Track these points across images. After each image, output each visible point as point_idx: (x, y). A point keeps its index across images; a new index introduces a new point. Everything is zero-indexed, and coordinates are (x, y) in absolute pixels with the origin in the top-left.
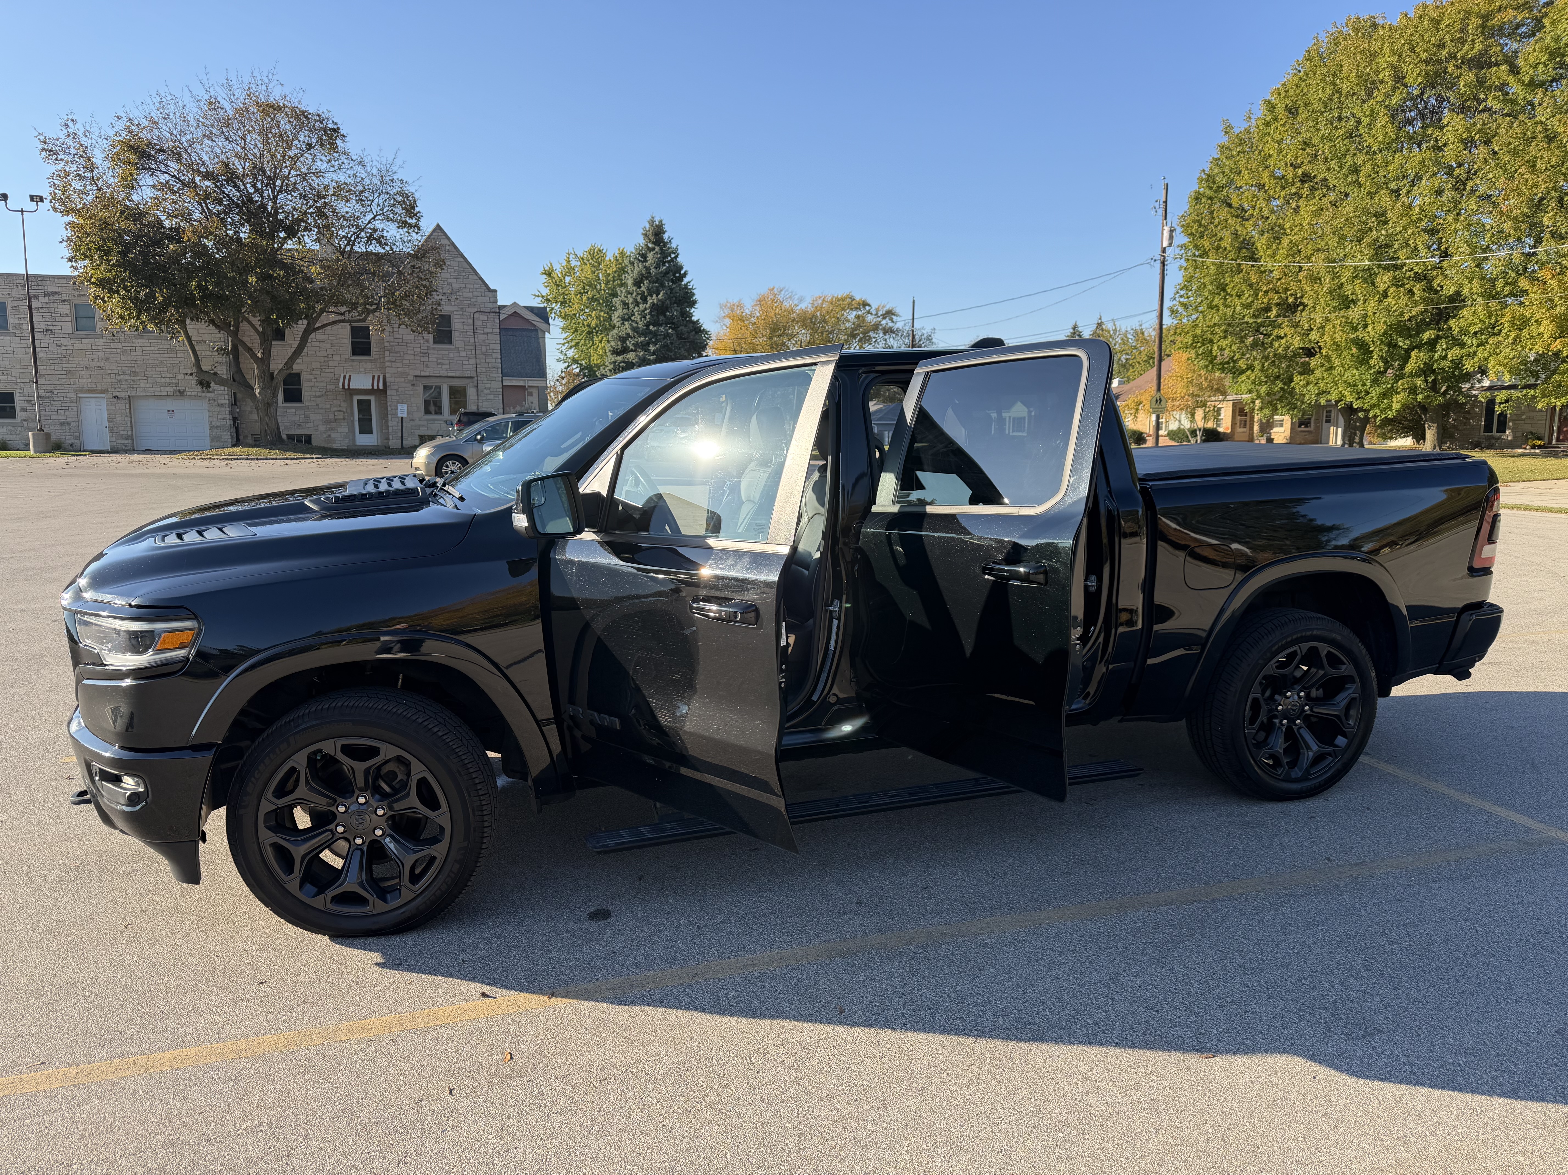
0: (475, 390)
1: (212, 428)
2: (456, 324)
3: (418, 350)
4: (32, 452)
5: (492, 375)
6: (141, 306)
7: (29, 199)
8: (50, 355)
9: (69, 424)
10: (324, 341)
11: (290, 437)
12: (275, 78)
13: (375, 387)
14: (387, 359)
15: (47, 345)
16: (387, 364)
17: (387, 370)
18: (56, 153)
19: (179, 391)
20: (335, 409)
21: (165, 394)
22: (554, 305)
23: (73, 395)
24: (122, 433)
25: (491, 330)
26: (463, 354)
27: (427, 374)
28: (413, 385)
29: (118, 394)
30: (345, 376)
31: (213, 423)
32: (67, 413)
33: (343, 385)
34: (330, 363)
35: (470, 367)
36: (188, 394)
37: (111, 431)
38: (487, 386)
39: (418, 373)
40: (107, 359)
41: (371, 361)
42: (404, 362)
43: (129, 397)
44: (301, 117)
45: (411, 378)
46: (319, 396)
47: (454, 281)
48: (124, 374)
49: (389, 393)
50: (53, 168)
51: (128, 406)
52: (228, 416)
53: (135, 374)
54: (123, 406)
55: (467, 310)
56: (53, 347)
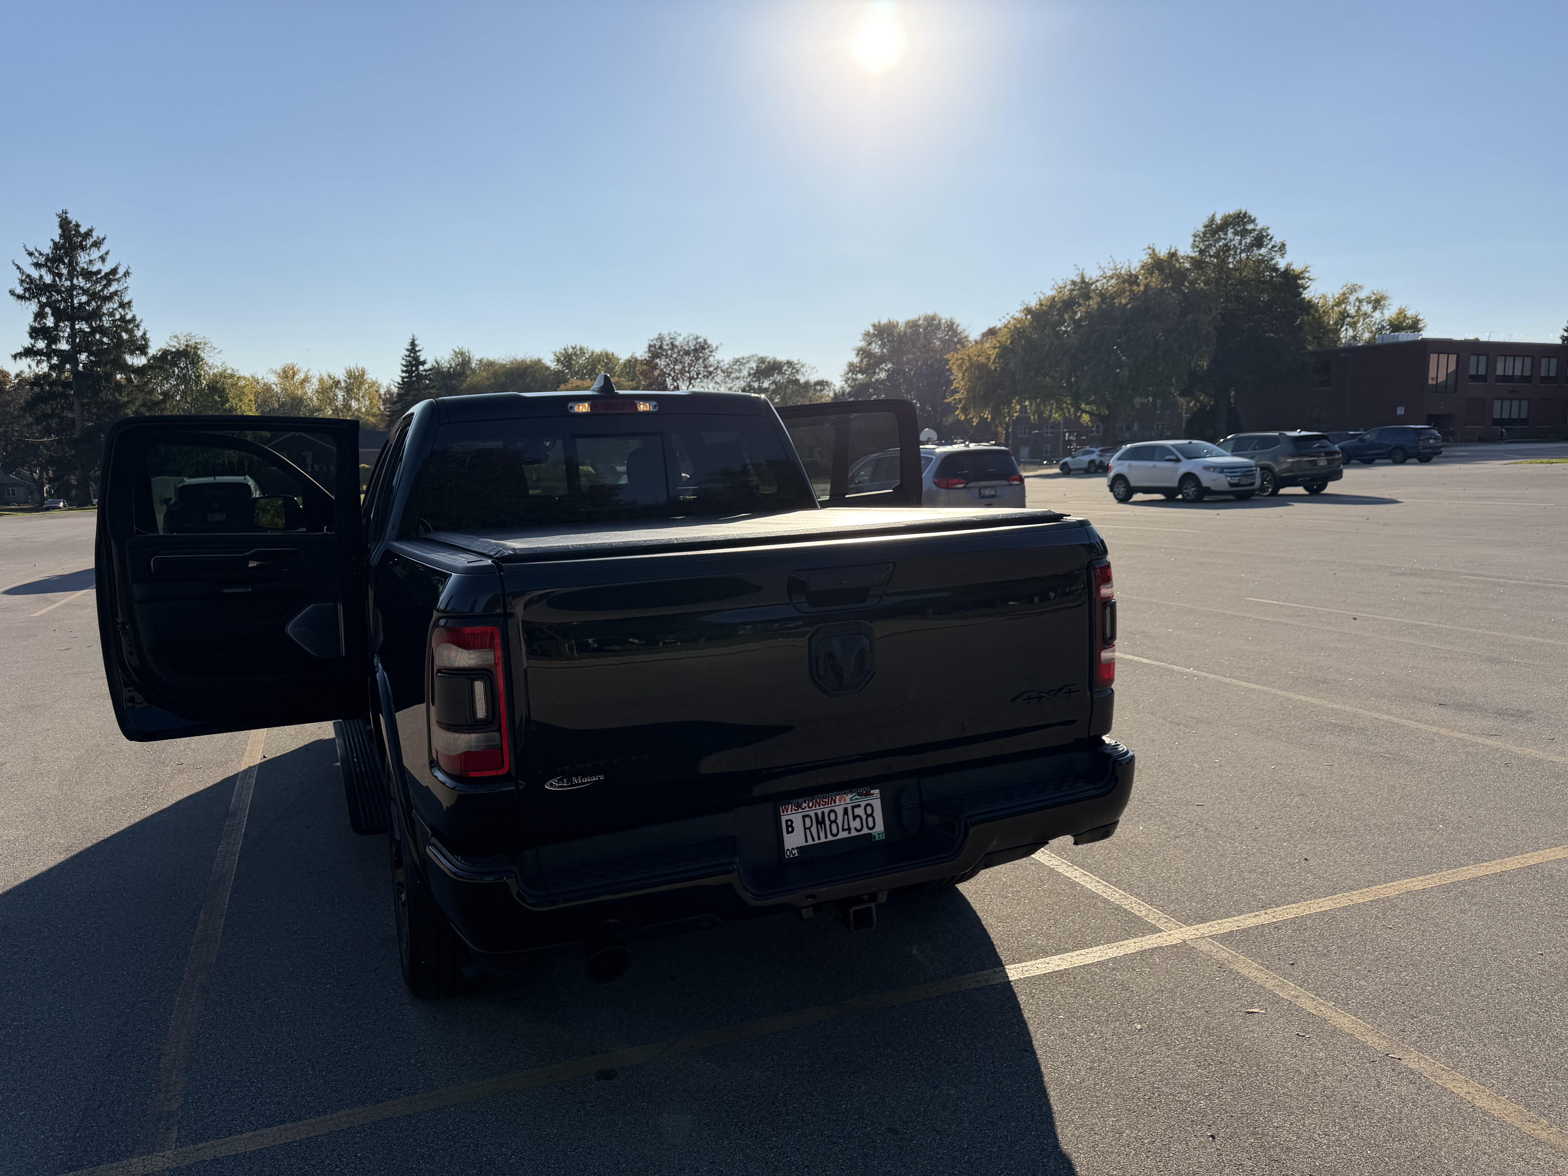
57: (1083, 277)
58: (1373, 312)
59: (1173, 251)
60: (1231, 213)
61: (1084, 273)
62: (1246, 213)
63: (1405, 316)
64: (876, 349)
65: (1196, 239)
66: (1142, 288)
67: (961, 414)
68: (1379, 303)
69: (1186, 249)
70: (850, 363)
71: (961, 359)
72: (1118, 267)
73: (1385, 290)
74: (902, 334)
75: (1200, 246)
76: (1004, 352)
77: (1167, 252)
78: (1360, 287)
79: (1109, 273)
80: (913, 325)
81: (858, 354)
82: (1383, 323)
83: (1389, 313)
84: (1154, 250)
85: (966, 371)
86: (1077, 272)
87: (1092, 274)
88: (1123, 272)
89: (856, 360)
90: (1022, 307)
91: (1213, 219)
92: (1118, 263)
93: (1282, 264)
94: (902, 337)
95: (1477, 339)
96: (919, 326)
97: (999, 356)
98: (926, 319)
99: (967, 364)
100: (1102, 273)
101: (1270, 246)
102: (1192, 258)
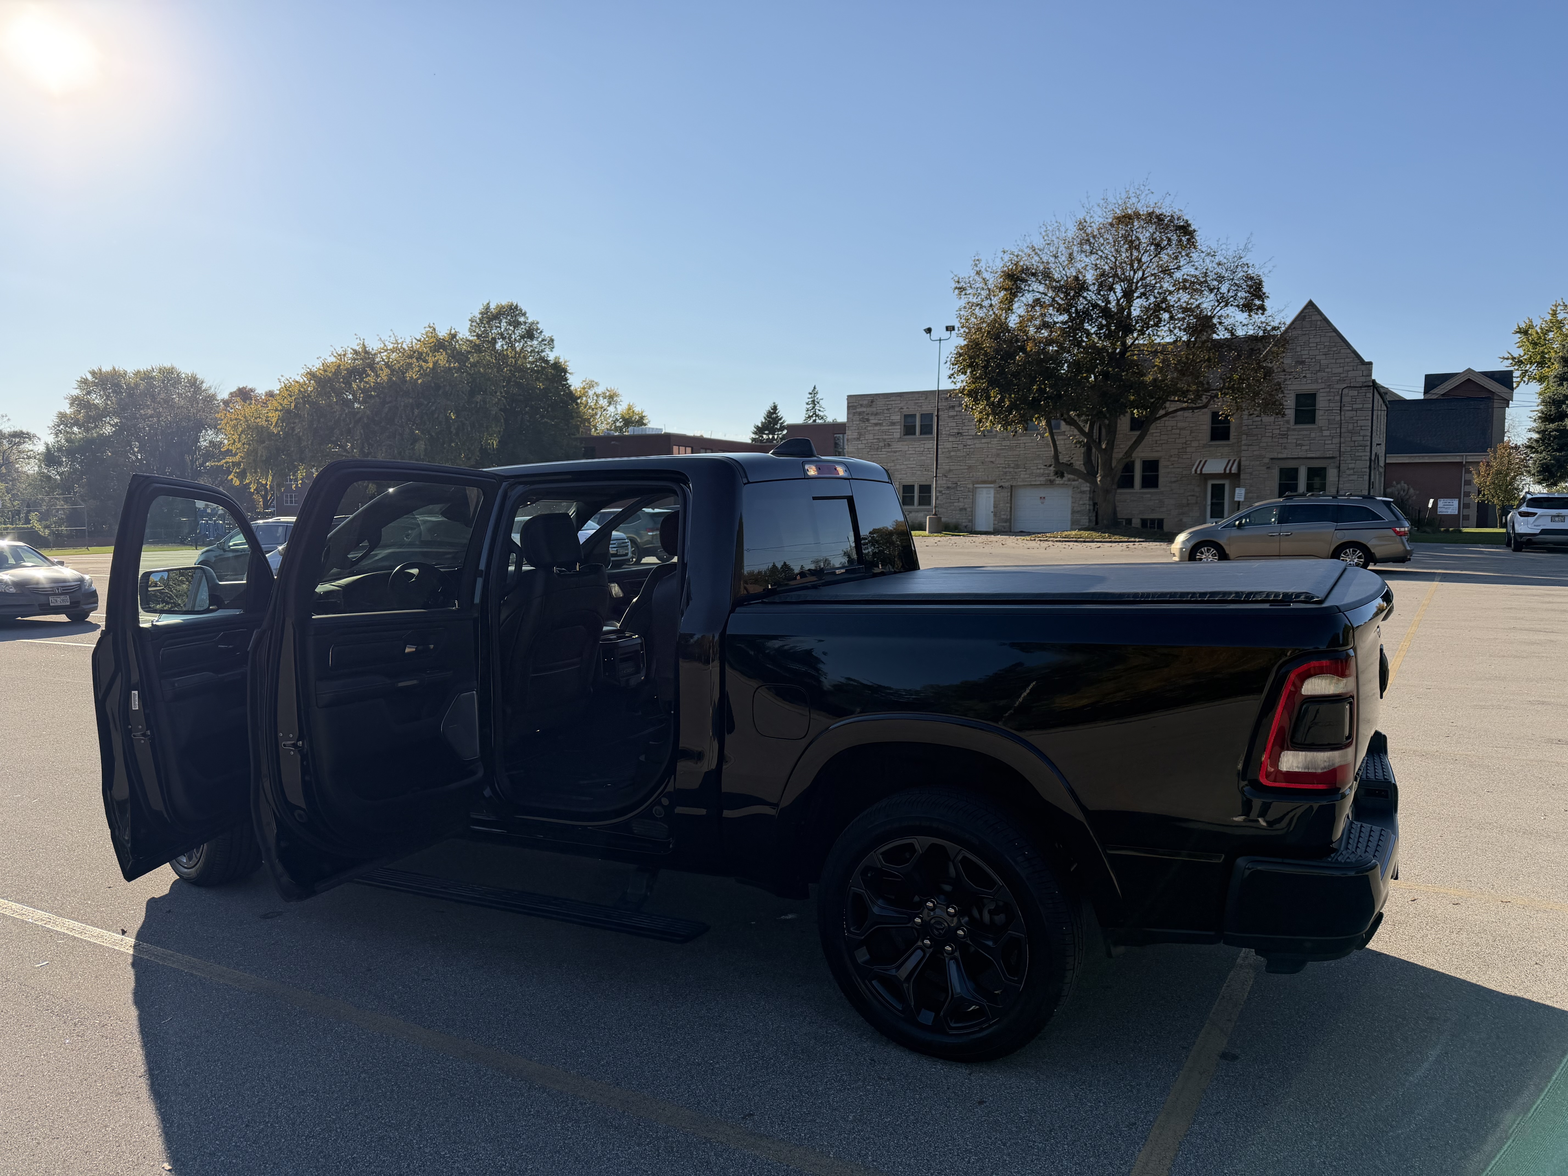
0: (1335, 471)
1: (1073, 512)
2: (1322, 403)
3: (1278, 432)
4: (927, 532)
5: (1357, 454)
6: (996, 409)
7: (945, 329)
8: (959, 454)
9: (965, 509)
10: (1184, 429)
11: (1144, 522)
12: (1147, 188)
13: (1228, 471)
14: (1243, 442)
15: (956, 446)
16: (1243, 448)
17: (1244, 454)
18: (964, 289)
19: (1050, 480)
20: (1189, 494)
21: (1038, 483)
22: (1529, 366)
23: (970, 486)
24: (1003, 517)
25: (1361, 406)
26: (1326, 433)
27: (1284, 456)
28: (1268, 468)
29: (1003, 484)
30: (1200, 461)
31: (1075, 508)
32: (965, 500)
33: (1196, 470)
34: (1188, 450)
35: (1333, 446)
36: (1057, 482)
37: (995, 515)
38: (1350, 466)
39: (1275, 455)
40: (998, 455)
41: (1228, 445)
42: (1262, 445)
43: (1012, 486)
44: (1157, 219)
45: (1266, 460)
46: (1175, 482)
47: (1324, 357)
48: (1009, 467)
49: (1242, 476)
50: (963, 302)
51: (1009, 494)
52: (1087, 502)
53: (1017, 466)
54: (1005, 494)
55: (1336, 386)
56: (961, 447)
57: (364, 346)
58: (609, 406)
59: (453, 332)
60: (503, 304)
61: (366, 344)
62: (517, 305)
63: (633, 411)
64: (97, 399)
65: (473, 324)
66: (431, 365)
67: (235, 479)
68: (613, 399)
69: (464, 333)
70: (60, 413)
71: (236, 419)
72: (399, 342)
73: (616, 388)
74: (132, 385)
75: (477, 331)
76: (288, 416)
77: (449, 332)
78: (596, 383)
79: (390, 346)
80: (147, 377)
81: (72, 404)
82: (617, 416)
83: (622, 408)
84: (434, 329)
85: (242, 432)
86: (358, 341)
87: (374, 346)
88: (405, 346)
89: (68, 410)
90: (303, 371)
91: (487, 307)
92: (399, 337)
93: (551, 357)
94: (132, 390)
95: (702, 436)
96: (153, 378)
97: (282, 419)
98: (161, 371)
99: (244, 425)
100: (382, 346)
101: (540, 339)
102: (471, 342)
